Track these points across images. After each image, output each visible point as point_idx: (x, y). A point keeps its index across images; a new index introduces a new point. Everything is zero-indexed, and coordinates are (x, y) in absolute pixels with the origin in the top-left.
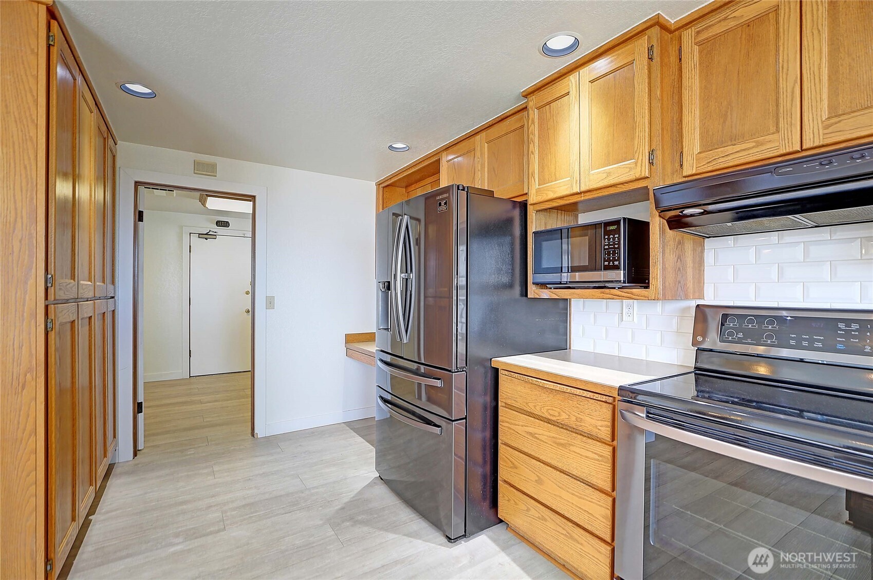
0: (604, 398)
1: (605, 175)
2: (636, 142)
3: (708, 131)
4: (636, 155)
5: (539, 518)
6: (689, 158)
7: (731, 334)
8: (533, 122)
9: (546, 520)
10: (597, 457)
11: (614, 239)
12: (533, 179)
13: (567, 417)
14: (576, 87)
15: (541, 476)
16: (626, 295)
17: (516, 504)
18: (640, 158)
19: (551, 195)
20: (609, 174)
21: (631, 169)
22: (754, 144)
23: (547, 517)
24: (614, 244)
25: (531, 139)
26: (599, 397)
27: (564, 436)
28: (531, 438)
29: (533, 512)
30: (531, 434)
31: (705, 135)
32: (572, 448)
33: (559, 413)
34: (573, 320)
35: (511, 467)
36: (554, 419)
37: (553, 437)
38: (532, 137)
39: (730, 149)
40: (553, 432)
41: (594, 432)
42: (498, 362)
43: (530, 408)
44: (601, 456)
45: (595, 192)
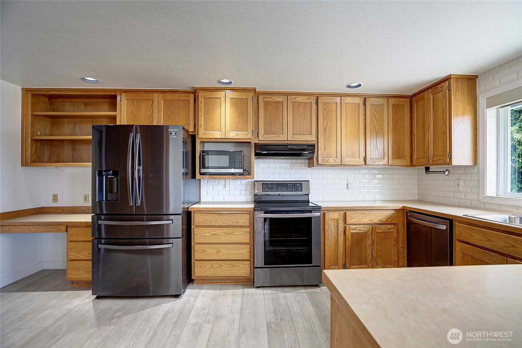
0: (247, 212)
1: (236, 135)
2: (248, 126)
3: (266, 128)
4: (248, 131)
5: (219, 266)
6: (261, 135)
7: (265, 189)
8: (201, 103)
9: (222, 266)
10: (244, 233)
11: (239, 158)
12: (201, 127)
13: (232, 222)
14: (224, 97)
15: (218, 249)
16: (243, 177)
17: (205, 267)
18: (250, 132)
19: (211, 137)
20: (238, 135)
21: (246, 135)
22: (277, 136)
23: (222, 264)
24: (240, 160)
25: (200, 110)
26: (245, 212)
27: (230, 230)
28: (214, 236)
29: (215, 266)
30: (213, 234)
31: (265, 129)
32: (234, 233)
33: (228, 222)
34: (202, 189)
35: (202, 252)
36: (226, 225)
37: (225, 232)
38: (201, 109)
39: (272, 136)
40: (225, 230)
41: (243, 224)
42: (192, 208)
43: (214, 224)
44: (246, 232)
45: (231, 140)
